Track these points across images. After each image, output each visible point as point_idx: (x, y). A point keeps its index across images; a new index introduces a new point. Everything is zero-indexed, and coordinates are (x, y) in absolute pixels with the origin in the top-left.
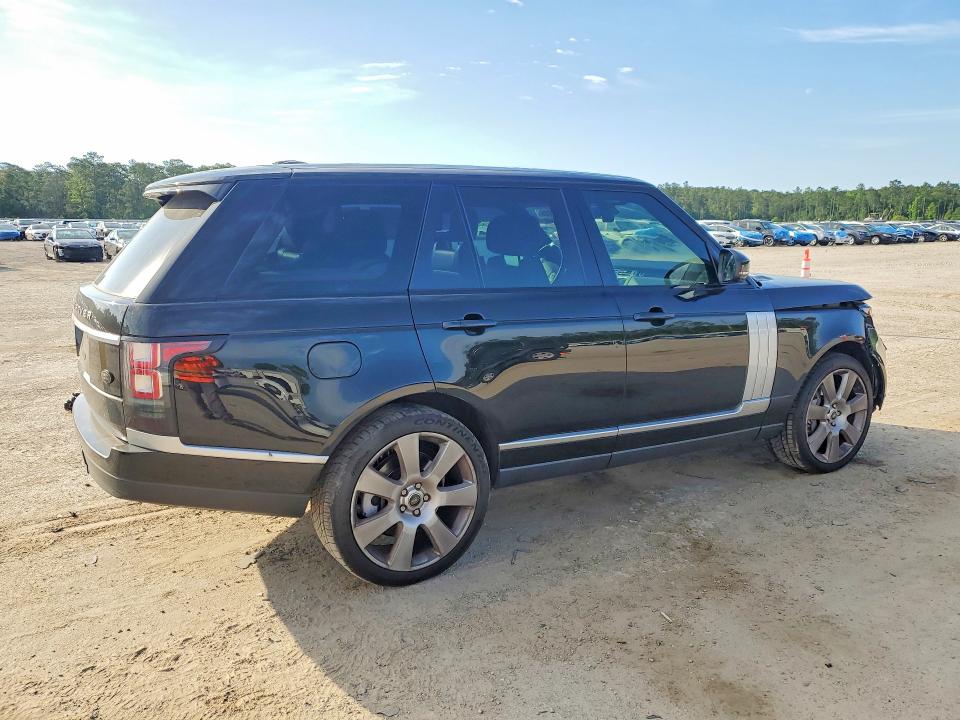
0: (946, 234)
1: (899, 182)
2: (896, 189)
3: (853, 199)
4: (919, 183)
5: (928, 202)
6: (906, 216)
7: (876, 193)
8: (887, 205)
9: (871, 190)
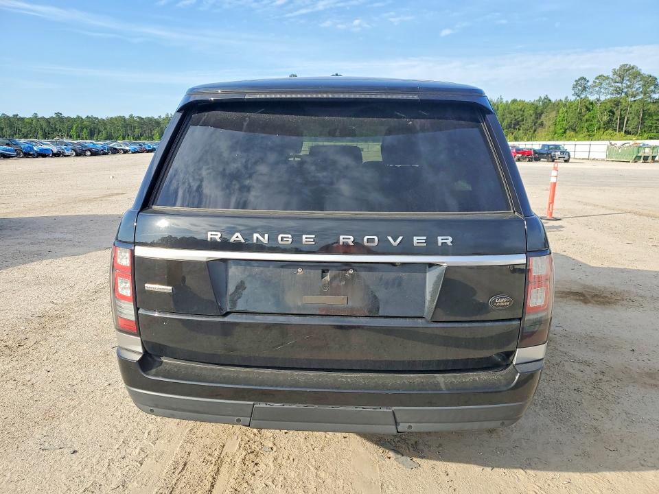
0: (123, 149)
1: (61, 114)
2: (60, 119)
3: (31, 124)
4: (73, 116)
5: (82, 129)
6: (71, 137)
7: (48, 121)
8: (56, 129)
9: (43, 118)
